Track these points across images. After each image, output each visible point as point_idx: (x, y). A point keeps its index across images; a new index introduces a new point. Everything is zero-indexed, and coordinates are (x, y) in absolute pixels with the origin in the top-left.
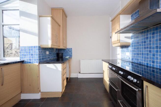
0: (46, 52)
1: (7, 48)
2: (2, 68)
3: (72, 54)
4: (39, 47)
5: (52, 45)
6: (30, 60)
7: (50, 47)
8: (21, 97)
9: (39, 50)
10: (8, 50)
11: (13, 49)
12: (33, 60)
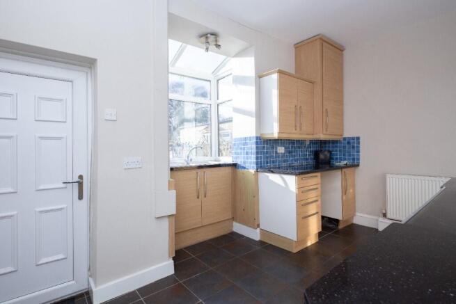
0: (276, 149)
2: (205, 172)
3: (359, 155)
4: (257, 138)
5: (279, 133)
6: (244, 162)
7: (277, 138)
8: (233, 226)
9: (257, 143)
12: (247, 163)
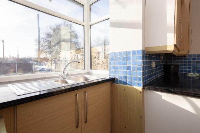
0: (152, 64)
1: (95, 57)
2: (85, 92)
4: (144, 52)
6: (125, 77)
10: (96, 60)
11: (100, 59)
12: (130, 78)
